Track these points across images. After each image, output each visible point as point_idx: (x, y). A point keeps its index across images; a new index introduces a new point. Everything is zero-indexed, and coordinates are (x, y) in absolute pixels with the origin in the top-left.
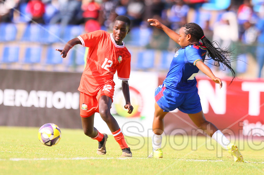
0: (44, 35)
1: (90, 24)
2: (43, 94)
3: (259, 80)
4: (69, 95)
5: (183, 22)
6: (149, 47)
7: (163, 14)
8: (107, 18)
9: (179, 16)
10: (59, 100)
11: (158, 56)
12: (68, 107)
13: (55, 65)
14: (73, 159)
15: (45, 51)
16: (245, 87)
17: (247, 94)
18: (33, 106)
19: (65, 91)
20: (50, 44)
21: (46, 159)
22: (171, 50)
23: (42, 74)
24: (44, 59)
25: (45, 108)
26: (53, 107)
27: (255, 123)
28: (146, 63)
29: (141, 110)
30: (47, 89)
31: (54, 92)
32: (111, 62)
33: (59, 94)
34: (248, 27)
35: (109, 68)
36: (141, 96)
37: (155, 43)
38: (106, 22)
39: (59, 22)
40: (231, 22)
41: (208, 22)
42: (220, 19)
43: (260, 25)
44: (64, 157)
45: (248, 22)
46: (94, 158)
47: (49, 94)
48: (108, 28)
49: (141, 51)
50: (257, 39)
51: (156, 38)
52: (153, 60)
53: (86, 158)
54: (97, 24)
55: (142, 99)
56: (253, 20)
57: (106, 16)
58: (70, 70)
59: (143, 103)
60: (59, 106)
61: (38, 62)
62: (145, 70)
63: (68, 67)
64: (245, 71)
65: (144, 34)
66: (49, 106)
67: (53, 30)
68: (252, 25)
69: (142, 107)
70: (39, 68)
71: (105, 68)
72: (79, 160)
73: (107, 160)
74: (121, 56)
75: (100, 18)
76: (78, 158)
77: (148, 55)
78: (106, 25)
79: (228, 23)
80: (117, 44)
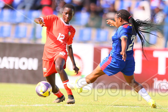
0: (13, 17)
1: (46, 9)
2: (12, 59)
3: (165, 49)
4: (31, 60)
5: (112, 8)
6: (87, 26)
7: (98, 2)
8: (58, 5)
9: (109, 4)
10: (24, 63)
11: (94, 32)
12: (30, 69)
13: (20, 38)
14: (33, 105)
15: (13, 28)
16: (156, 54)
17: (156, 59)
18: (5, 68)
19: (28, 57)
20: (17, 24)
21: (14, 106)
22: (103, 28)
23: (11, 45)
24: (13, 35)
25: (14, 69)
26: (20, 69)
27: (162, 80)
28: (85, 37)
29: (82, 71)
30: (15, 56)
31: (20, 58)
32: (64, 36)
33: (24, 59)
34: (158, 12)
35: (63, 40)
36: (82, 61)
37: (92, 23)
38: (57, 8)
39: (24, 8)
40: (145, 8)
41: (129, 8)
42: (137, 5)
43: (166, 11)
44: (27, 104)
45: (157, 8)
46: (48, 105)
47: (16, 60)
48: (59, 12)
49: (82, 28)
50: (164, 20)
51: (92, 19)
52: (90, 35)
53: (42, 105)
54: (51, 9)
55: (83, 63)
56: (161, 7)
57: (57, 4)
58: (32, 42)
59: (83, 66)
60: (23, 68)
61: (9, 36)
62: (85, 42)
63: (30, 40)
64: (155, 43)
65: (84, 16)
66: (16, 68)
67: (19, 14)
68: (160, 10)
69: (83, 68)
70: (9, 40)
71: (60, 40)
72: (38, 106)
73: (57, 106)
74: (70, 32)
75: (53, 5)
76: (36, 105)
77: (87, 32)
78: (57, 10)
79: (143, 8)
80: (66, 24)
